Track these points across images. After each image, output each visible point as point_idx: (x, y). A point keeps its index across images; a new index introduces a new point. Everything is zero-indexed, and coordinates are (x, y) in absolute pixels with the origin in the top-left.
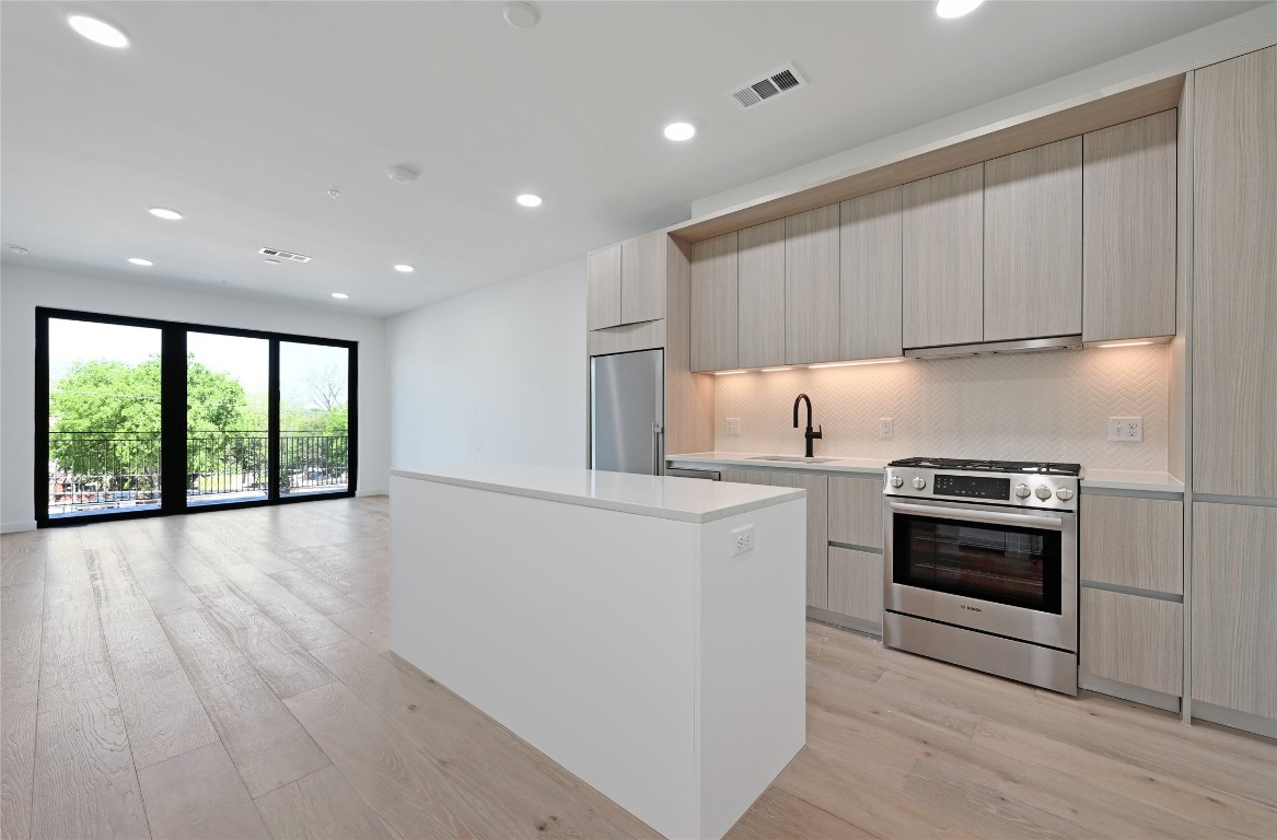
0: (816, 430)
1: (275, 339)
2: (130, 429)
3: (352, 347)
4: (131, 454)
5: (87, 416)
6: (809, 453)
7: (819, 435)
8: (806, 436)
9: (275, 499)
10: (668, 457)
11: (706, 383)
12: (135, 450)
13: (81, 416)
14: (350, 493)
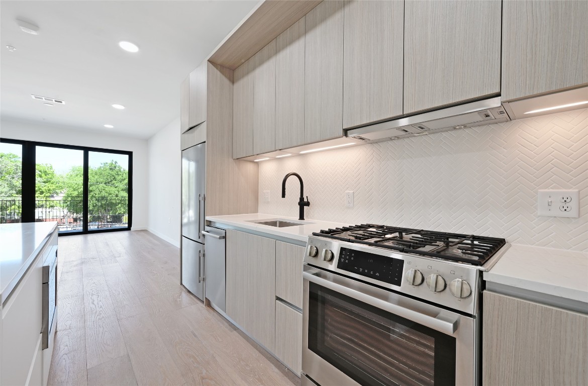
0: (305, 200)
1: (86, 150)
2: (93, 195)
3: (130, 154)
4: (93, 206)
5: (77, 190)
6: (302, 217)
7: (308, 204)
8: (299, 204)
9: (86, 231)
10: (207, 218)
11: (249, 168)
12: (95, 205)
13: (74, 190)
14: (129, 229)
